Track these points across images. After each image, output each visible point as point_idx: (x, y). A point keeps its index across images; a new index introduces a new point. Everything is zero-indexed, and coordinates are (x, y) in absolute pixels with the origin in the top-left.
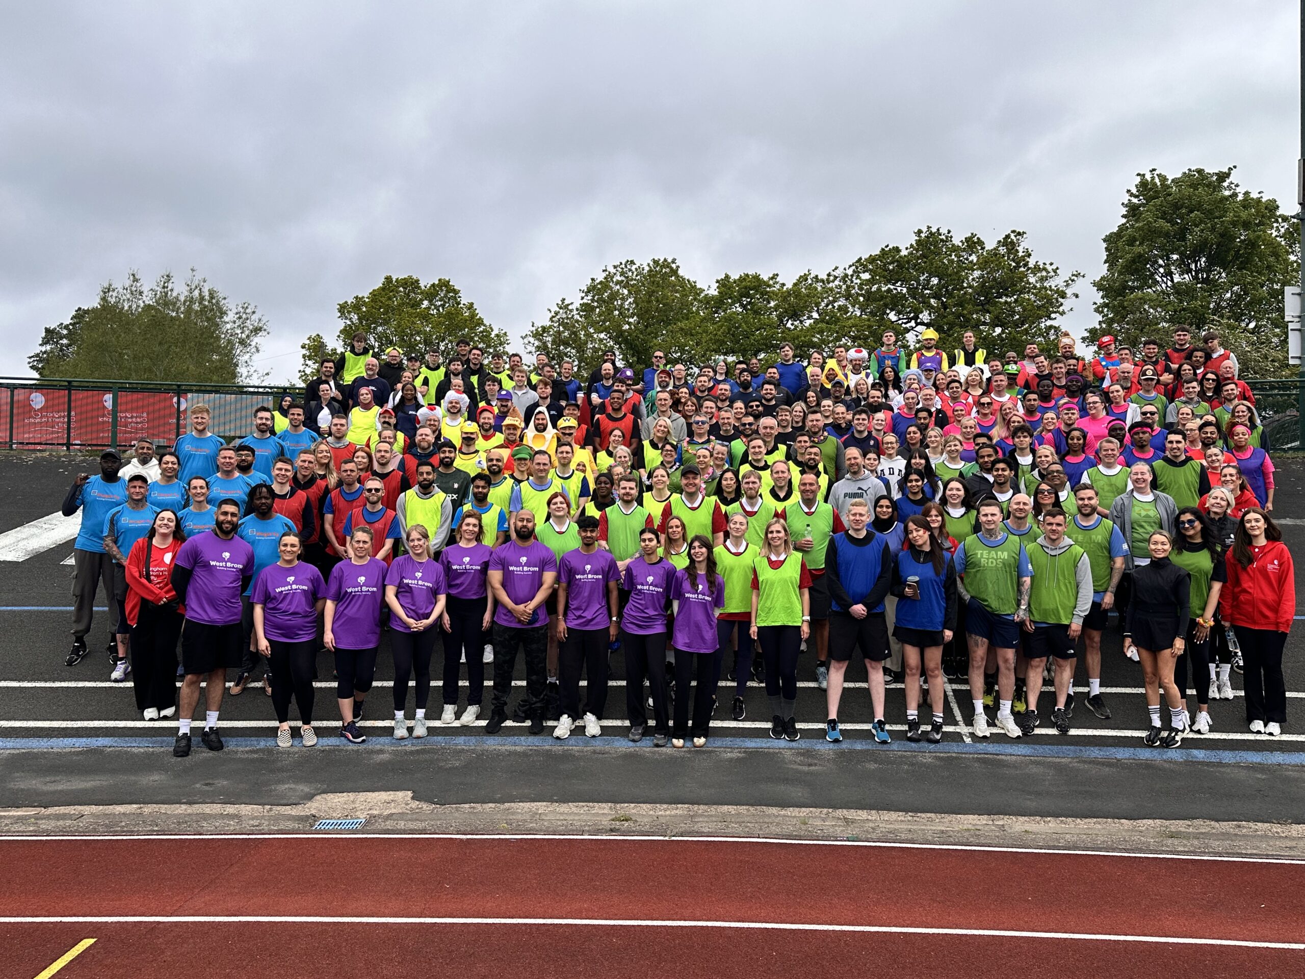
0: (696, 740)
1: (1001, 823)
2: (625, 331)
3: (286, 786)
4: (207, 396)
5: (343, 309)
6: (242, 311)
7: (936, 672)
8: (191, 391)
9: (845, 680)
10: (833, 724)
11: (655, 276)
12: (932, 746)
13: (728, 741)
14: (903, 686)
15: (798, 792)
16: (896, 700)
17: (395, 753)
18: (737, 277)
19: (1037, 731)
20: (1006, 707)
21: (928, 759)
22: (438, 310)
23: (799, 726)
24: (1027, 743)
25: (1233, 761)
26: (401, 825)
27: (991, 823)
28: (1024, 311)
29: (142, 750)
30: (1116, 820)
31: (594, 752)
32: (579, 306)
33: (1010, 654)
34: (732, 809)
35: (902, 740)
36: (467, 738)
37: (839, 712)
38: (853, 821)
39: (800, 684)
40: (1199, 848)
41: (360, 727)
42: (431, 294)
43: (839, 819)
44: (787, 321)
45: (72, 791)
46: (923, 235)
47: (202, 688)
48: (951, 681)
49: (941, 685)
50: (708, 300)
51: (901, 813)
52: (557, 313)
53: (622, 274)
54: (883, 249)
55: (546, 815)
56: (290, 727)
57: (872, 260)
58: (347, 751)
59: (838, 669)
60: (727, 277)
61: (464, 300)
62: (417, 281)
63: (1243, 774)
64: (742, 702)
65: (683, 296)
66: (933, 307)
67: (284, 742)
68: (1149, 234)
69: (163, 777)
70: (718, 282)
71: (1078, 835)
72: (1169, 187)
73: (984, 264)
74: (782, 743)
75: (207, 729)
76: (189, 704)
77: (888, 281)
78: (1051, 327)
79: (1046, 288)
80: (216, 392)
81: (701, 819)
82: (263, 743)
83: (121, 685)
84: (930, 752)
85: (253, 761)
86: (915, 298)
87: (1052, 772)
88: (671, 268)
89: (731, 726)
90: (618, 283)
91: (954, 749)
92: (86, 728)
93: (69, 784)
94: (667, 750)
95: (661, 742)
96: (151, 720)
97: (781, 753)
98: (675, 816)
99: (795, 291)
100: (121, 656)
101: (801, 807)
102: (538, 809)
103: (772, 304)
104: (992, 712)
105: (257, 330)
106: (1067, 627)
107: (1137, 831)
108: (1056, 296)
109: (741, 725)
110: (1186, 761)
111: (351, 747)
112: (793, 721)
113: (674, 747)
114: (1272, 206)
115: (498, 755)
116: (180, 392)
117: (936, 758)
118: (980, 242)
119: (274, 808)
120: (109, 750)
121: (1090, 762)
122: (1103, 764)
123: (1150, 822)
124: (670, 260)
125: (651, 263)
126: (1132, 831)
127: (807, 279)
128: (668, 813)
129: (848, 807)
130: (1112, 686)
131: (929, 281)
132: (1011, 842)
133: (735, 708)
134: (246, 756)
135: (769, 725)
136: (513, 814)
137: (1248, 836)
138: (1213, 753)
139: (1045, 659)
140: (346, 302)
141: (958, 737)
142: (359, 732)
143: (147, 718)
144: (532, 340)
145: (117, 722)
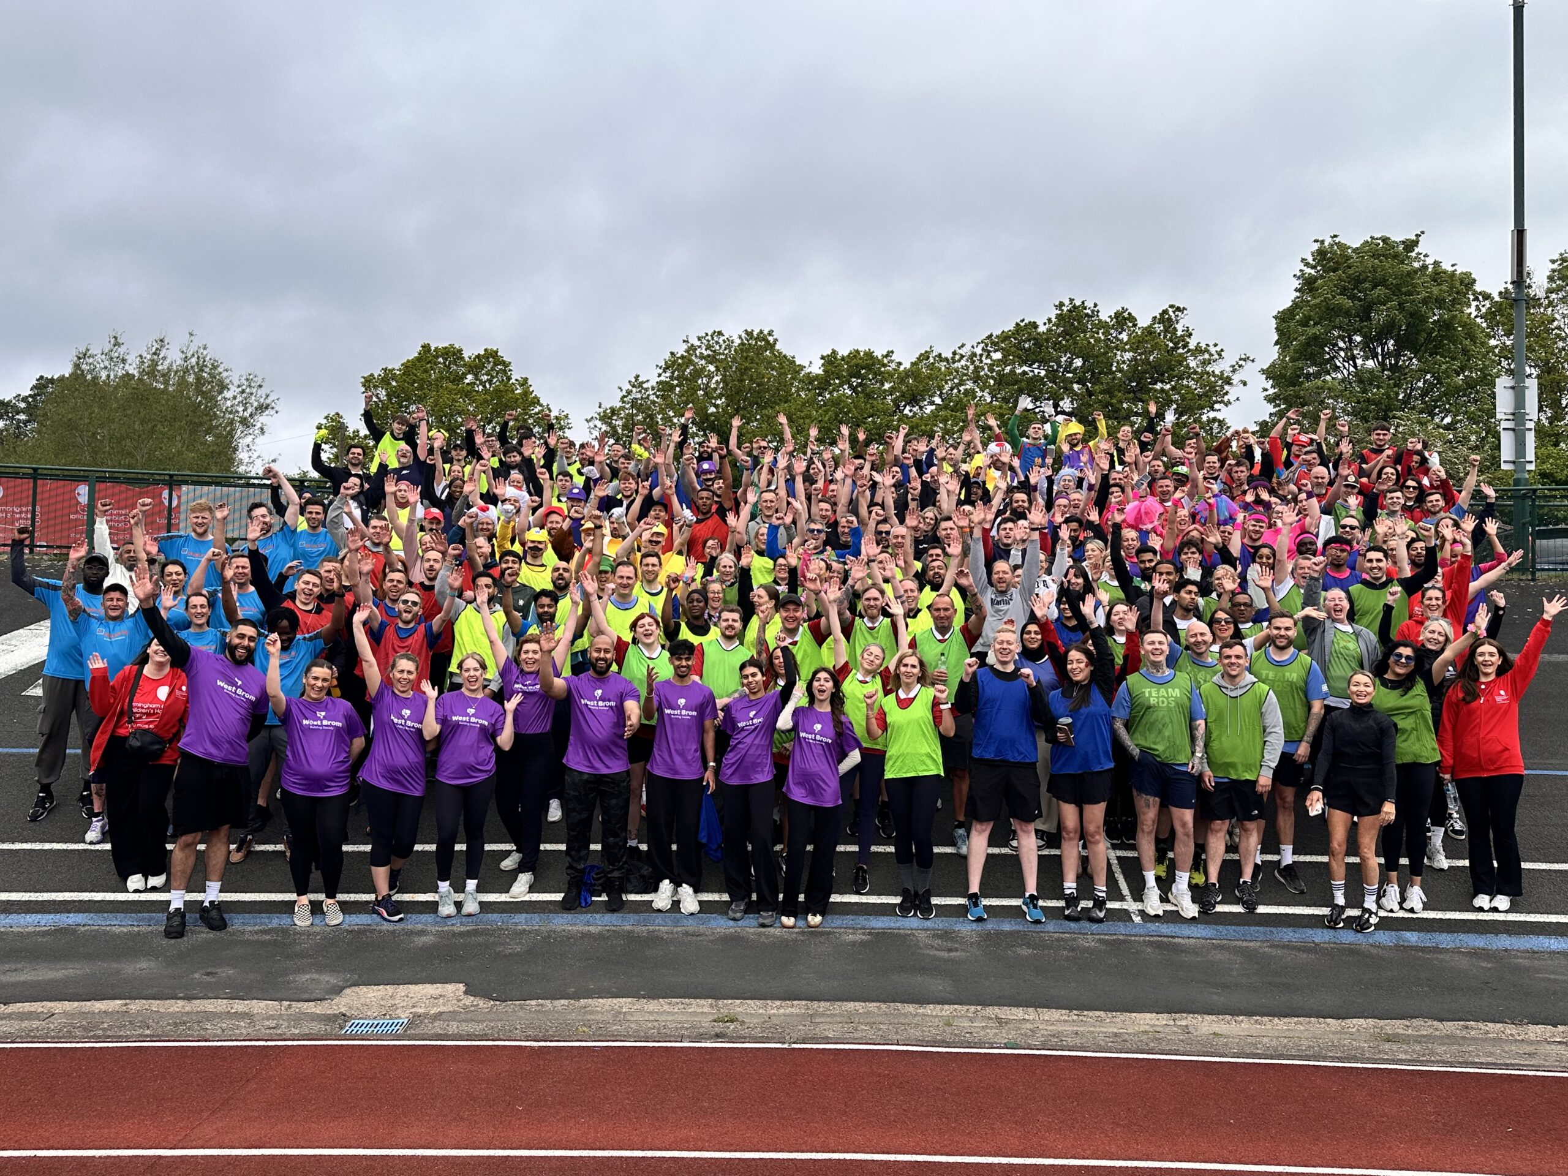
0: (810, 917)
1: (1184, 1023)
2: (712, 414)
3: (308, 976)
4: (206, 488)
5: (368, 383)
6: (246, 383)
7: (1097, 837)
8: (186, 483)
9: (990, 845)
10: (974, 898)
11: (748, 350)
12: (1095, 927)
13: (849, 920)
14: (1057, 852)
15: (938, 985)
16: (1050, 869)
17: (439, 934)
18: (846, 354)
19: (1219, 908)
20: (1183, 880)
21: (1090, 942)
22: (485, 386)
23: (935, 901)
24: (1207, 923)
25: (1451, 945)
26: (453, 1027)
27: (1172, 1023)
28: (1183, 400)
29: (125, 930)
30: (1321, 1020)
31: (687, 934)
32: (655, 384)
33: (1188, 815)
34: (859, 1006)
35: (1059, 919)
36: (528, 916)
37: (983, 884)
38: (1008, 1022)
39: (936, 850)
40: (1424, 1055)
41: (396, 902)
42: (477, 365)
43: (990, 1018)
44: (905, 406)
45: (38, 983)
46: (1065, 309)
47: (199, 851)
48: (1114, 847)
49: (1103, 851)
50: (810, 379)
51: (1064, 1011)
52: (629, 392)
53: (708, 347)
54: (1017, 324)
55: (631, 1014)
56: (310, 902)
57: (1005, 337)
58: (380, 932)
59: (981, 832)
60: (834, 352)
61: (516, 375)
62: (460, 351)
63: (1464, 963)
64: (865, 872)
65: (780, 375)
66: (1076, 394)
67: (302, 919)
68: (1329, 313)
69: (153, 964)
70: (823, 358)
71: (1277, 1038)
72: (1349, 258)
73: (1136, 344)
74: (913, 922)
75: (207, 904)
76: (183, 872)
77: (1024, 362)
78: (1214, 420)
79: (1208, 373)
80: (217, 484)
81: (823, 1020)
82: (276, 921)
83: (98, 847)
84: (1092, 934)
85: (264, 944)
86: (1054, 382)
87: (1239, 959)
88: (768, 342)
89: (853, 901)
90: (702, 357)
91: (1120, 929)
92: (54, 901)
93: (33, 973)
94: (776, 931)
95: (767, 922)
96: (136, 891)
97: (914, 935)
98: (791, 1015)
99: (914, 371)
100: (96, 811)
101: (943, 1003)
102: (621, 1007)
103: (887, 386)
104: (1165, 884)
105: (262, 408)
106: (1254, 783)
107: (1346, 1033)
108: (1220, 382)
109: (864, 899)
110: (1396, 945)
111: (386, 926)
112: (929, 894)
113: (784, 927)
114: (1467, 282)
115: (568, 938)
116: (173, 483)
117: (1101, 941)
118: (1131, 318)
119: (294, 1004)
120: (83, 929)
121: (1284, 947)
122: (1299, 949)
123: (1362, 1021)
124: (766, 332)
125: (744, 335)
126: (1341, 1033)
127: (928, 358)
128: (782, 1011)
129: (999, 1003)
130: (1306, 854)
131: (1071, 363)
132: (1199, 1047)
133: (857, 878)
134: (256, 937)
135: (897, 900)
136: (591, 1013)
137: (1478, 1039)
138: (1429, 936)
139: (1227, 821)
140: (372, 375)
141: (1125, 915)
142: (396, 908)
143: (131, 889)
144: (599, 423)
145: (93, 894)
